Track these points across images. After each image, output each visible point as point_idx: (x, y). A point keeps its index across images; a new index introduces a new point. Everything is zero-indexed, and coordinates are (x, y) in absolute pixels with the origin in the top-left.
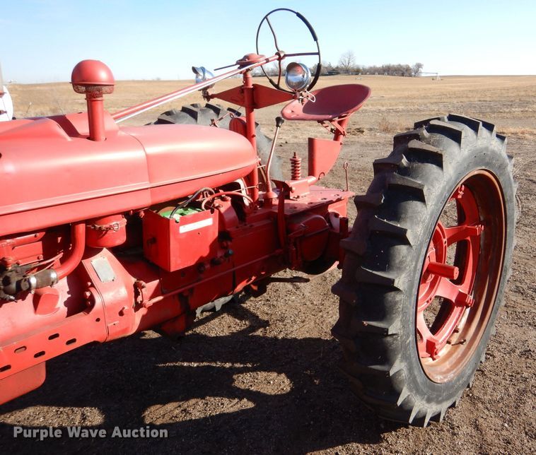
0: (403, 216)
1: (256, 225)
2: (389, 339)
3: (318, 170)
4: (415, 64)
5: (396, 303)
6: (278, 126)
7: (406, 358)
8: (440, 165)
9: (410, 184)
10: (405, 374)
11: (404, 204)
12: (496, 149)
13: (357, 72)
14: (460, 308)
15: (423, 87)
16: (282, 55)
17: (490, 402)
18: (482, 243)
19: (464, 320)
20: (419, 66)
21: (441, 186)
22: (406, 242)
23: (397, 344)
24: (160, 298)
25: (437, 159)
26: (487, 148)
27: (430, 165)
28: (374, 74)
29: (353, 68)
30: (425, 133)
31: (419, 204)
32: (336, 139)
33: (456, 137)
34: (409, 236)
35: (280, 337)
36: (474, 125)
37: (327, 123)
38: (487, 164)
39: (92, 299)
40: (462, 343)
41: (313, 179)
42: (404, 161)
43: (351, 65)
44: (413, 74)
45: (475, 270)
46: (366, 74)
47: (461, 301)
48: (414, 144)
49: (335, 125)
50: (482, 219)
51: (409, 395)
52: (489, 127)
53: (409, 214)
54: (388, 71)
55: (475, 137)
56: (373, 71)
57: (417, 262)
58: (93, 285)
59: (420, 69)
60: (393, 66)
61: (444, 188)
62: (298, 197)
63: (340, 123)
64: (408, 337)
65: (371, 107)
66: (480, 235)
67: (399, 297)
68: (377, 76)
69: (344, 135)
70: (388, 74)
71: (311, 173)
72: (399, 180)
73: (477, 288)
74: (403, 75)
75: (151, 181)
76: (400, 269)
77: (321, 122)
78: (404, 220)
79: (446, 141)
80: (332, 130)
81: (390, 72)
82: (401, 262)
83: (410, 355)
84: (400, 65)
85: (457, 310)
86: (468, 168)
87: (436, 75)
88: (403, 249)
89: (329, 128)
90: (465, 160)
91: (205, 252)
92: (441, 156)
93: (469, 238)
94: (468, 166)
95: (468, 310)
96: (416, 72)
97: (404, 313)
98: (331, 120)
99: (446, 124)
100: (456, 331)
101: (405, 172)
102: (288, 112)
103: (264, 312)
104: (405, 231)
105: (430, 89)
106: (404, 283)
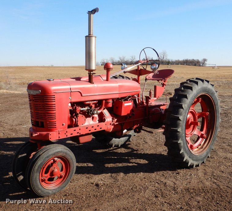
0: (182, 102)
1: (140, 109)
2: (178, 133)
3: (157, 96)
4: (202, 59)
5: (180, 123)
6: (146, 81)
7: (182, 140)
8: (192, 90)
9: (184, 94)
10: (182, 144)
11: (182, 99)
12: (210, 88)
13: (168, 63)
14: (202, 139)
15: (207, 72)
16: (148, 60)
17: (210, 166)
18: (209, 118)
19: (203, 142)
20: (205, 60)
21: (192, 95)
22: (182, 108)
23: (180, 134)
24: (118, 123)
25: (191, 88)
26: (207, 87)
27: (189, 90)
28: (178, 64)
29: (166, 61)
30: (188, 82)
31: (186, 99)
32: (163, 86)
33: (197, 83)
34: (183, 106)
35: (142, 153)
36: (202, 81)
37: (160, 81)
38: (207, 92)
39: (105, 119)
40: (202, 148)
41: (155, 99)
42: (182, 89)
43: (165, 59)
44: (201, 65)
45: (207, 127)
46: (173, 64)
47: (202, 136)
48: (185, 84)
49: (163, 82)
50: (208, 110)
51: (183, 152)
52: (208, 82)
53: (183, 101)
54: (187, 63)
55: (203, 83)
56: (178, 63)
57: (185, 114)
58: (105, 116)
59: (205, 62)
60: (190, 60)
61: (193, 96)
62: (151, 103)
63: (164, 81)
64: (183, 134)
65: (176, 82)
66: (208, 115)
67: (180, 122)
68: (180, 65)
69: (166, 85)
70: (187, 65)
71: (155, 96)
72: (181, 93)
73: (207, 133)
74: (195, 65)
75: (119, 91)
76: (181, 115)
77: (158, 81)
78: (182, 103)
79: (194, 84)
80: (162, 84)
81: (188, 64)
82: (181, 113)
83: (183, 139)
84: (193, 60)
85: (201, 139)
86: (200, 92)
87: (215, 65)
88: (182, 110)
89: (161, 83)
90: (199, 89)
91: (129, 112)
92: (192, 87)
93: (204, 117)
94: (201, 91)
95: (205, 139)
96: (203, 63)
97: (182, 127)
98: (161, 80)
99: (195, 80)
100: (200, 145)
101: (183, 91)
102: (147, 77)
103: (135, 148)
104: (182, 105)
105: (211, 73)
106: (182, 118)
